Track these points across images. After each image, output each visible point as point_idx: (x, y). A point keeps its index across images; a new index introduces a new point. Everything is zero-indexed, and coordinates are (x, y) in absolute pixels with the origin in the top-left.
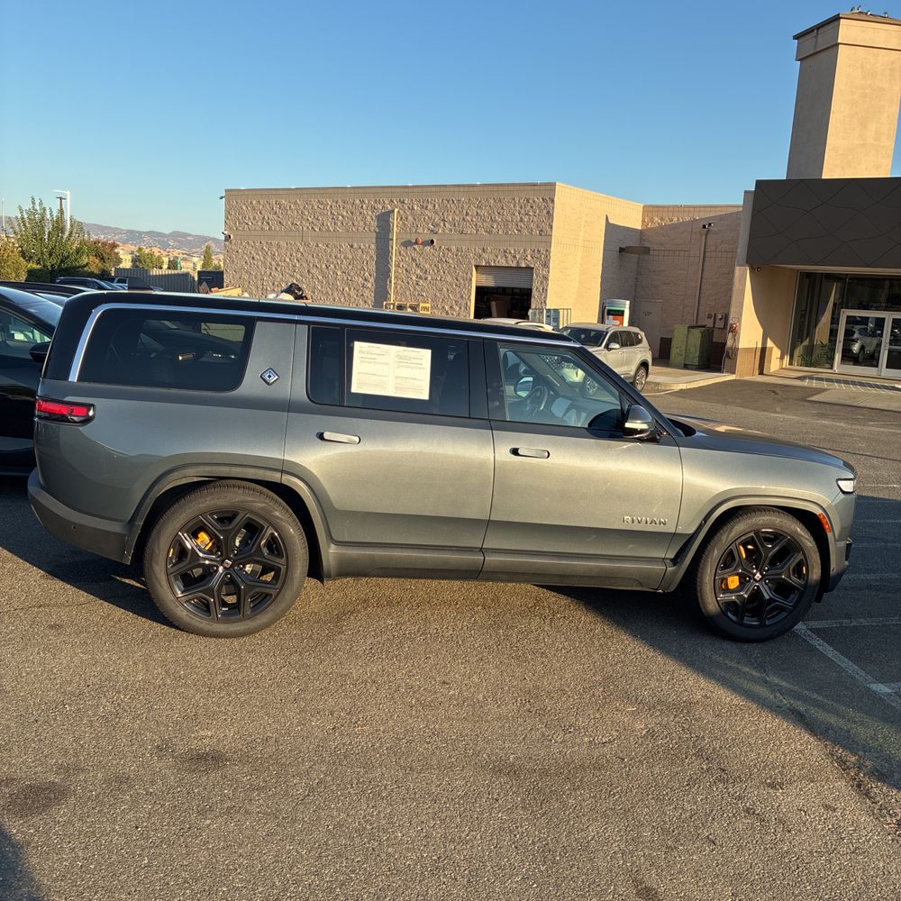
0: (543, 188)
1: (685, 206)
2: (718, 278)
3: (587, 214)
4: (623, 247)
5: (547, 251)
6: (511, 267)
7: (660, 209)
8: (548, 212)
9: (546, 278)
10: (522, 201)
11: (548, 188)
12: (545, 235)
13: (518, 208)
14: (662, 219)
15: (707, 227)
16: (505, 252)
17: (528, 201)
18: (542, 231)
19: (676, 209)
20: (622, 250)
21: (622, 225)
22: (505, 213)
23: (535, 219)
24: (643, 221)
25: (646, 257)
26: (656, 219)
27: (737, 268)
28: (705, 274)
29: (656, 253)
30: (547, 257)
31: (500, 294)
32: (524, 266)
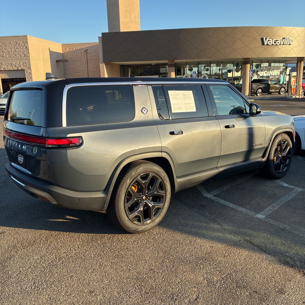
0: (21, 38)
1: (77, 44)
2: (93, 69)
3: (42, 48)
4: (58, 60)
5: (29, 63)
6: (15, 70)
7: (68, 45)
8: (26, 47)
9: (31, 73)
10: (14, 43)
11: (24, 37)
12: (27, 56)
13: (13, 46)
14: (69, 49)
15: (86, 51)
16: (11, 64)
17: (17, 43)
18: (25, 55)
19: (74, 45)
20: (57, 61)
21: (55, 51)
22: (8, 48)
23: (21, 50)
24: (63, 50)
25: (66, 63)
26: (67, 49)
27: (101, 64)
28: (88, 68)
29: (70, 61)
30: (30, 65)
31: (11, 82)
32: (20, 69)
